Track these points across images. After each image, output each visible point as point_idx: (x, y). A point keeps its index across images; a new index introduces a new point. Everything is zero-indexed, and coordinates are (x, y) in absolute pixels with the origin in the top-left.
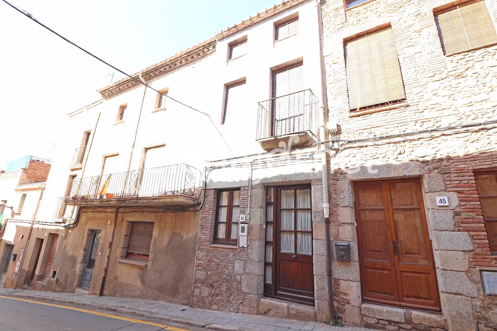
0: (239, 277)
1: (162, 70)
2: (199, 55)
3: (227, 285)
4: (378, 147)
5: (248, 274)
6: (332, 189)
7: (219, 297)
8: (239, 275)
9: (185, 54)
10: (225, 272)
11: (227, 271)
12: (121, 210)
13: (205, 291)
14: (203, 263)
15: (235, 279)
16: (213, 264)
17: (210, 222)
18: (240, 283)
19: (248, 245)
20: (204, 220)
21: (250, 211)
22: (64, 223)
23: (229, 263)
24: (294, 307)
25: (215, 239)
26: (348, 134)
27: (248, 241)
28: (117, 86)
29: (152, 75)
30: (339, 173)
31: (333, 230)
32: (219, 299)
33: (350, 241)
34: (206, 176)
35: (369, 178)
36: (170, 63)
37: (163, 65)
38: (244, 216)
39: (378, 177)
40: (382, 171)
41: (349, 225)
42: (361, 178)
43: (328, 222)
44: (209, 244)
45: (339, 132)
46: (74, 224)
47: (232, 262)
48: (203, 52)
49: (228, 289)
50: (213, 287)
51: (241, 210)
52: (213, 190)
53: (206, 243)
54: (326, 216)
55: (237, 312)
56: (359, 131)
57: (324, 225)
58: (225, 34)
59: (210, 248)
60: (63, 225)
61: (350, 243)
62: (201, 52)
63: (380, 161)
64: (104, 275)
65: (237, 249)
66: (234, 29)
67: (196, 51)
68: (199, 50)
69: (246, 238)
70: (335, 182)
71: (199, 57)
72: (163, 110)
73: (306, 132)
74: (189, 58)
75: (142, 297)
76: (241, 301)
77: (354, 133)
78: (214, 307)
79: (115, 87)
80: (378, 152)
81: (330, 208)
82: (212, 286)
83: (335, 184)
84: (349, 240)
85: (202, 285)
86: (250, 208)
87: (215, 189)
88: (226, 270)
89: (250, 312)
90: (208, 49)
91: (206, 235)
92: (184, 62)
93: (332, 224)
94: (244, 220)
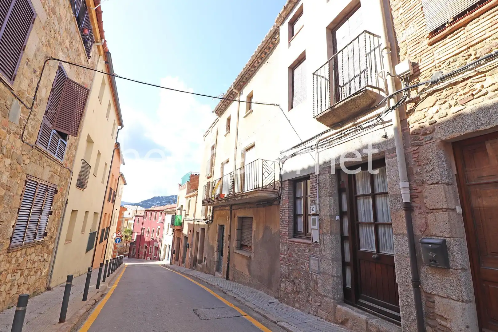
0: (315, 276)
1: (247, 76)
2: (270, 48)
3: (305, 283)
4: (483, 75)
5: (323, 273)
6: (413, 159)
7: (300, 296)
8: (315, 274)
9: (259, 53)
10: (303, 268)
11: (305, 268)
12: (233, 207)
13: (289, 287)
14: (285, 257)
15: (311, 278)
16: (293, 259)
17: (287, 215)
18: (316, 282)
19: (320, 240)
20: (283, 213)
21: (319, 201)
22: (207, 220)
23: (306, 260)
24: (374, 323)
25: (296, 233)
26: (431, 71)
27: (320, 236)
28: (223, 103)
29: (241, 84)
30: (421, 134)
31: (418, 220)
32: (300, 298)
33: (447, 236)
34: (281, 168)
35: (471, 131)
36: (250, 67)
37: (246, 72)
38: (314, 206)
39: (490, 126)
40: (495, 114)
41: (443, 211)
42: (459, 134)
43: (409, 208)
44: (289, 238)
45: (417, 73)
46: (211, 220)
47: (308, 258)
48: (272, 43)
49: (307, 288)
50: (295, 283)
51: (311, 200)
52: (288, 182)
53: (286, 237)
54: (406, 199)
55: (316, 315)
56: (448, 61)
57: (403, 213)
58: (284, 15)
59: (289, 242)
60: (206, 221)
61: (447, 240)
62: (270, 44)
63: (490, 98)
64: (227, 263)
65: (311, 244)
66: (290, 5)
67: (266, 45)
68: (268, 43)
69: (317, 232)
70: (415, 148)
71: (271, 50)
72: (251, 113)
73: (364, 89)
74: (263, 56)
75: (249, 284)
76: (319, 304)
77: (440, 66)
78: (297, 305)
79: (222, 105)
80: (486, 84)
81: (411, 189)
82: (293, 282)
83: (417, 151)
84: (445, 234)
85: (286, 280)
86: (319, 197)
87: (289, 180)
88: (303, 267)
89: (327, 319)
90: (275, 38)
91: (285, 229)
92: (260, 61)
93: (417, 212)
94: (314, 212)
